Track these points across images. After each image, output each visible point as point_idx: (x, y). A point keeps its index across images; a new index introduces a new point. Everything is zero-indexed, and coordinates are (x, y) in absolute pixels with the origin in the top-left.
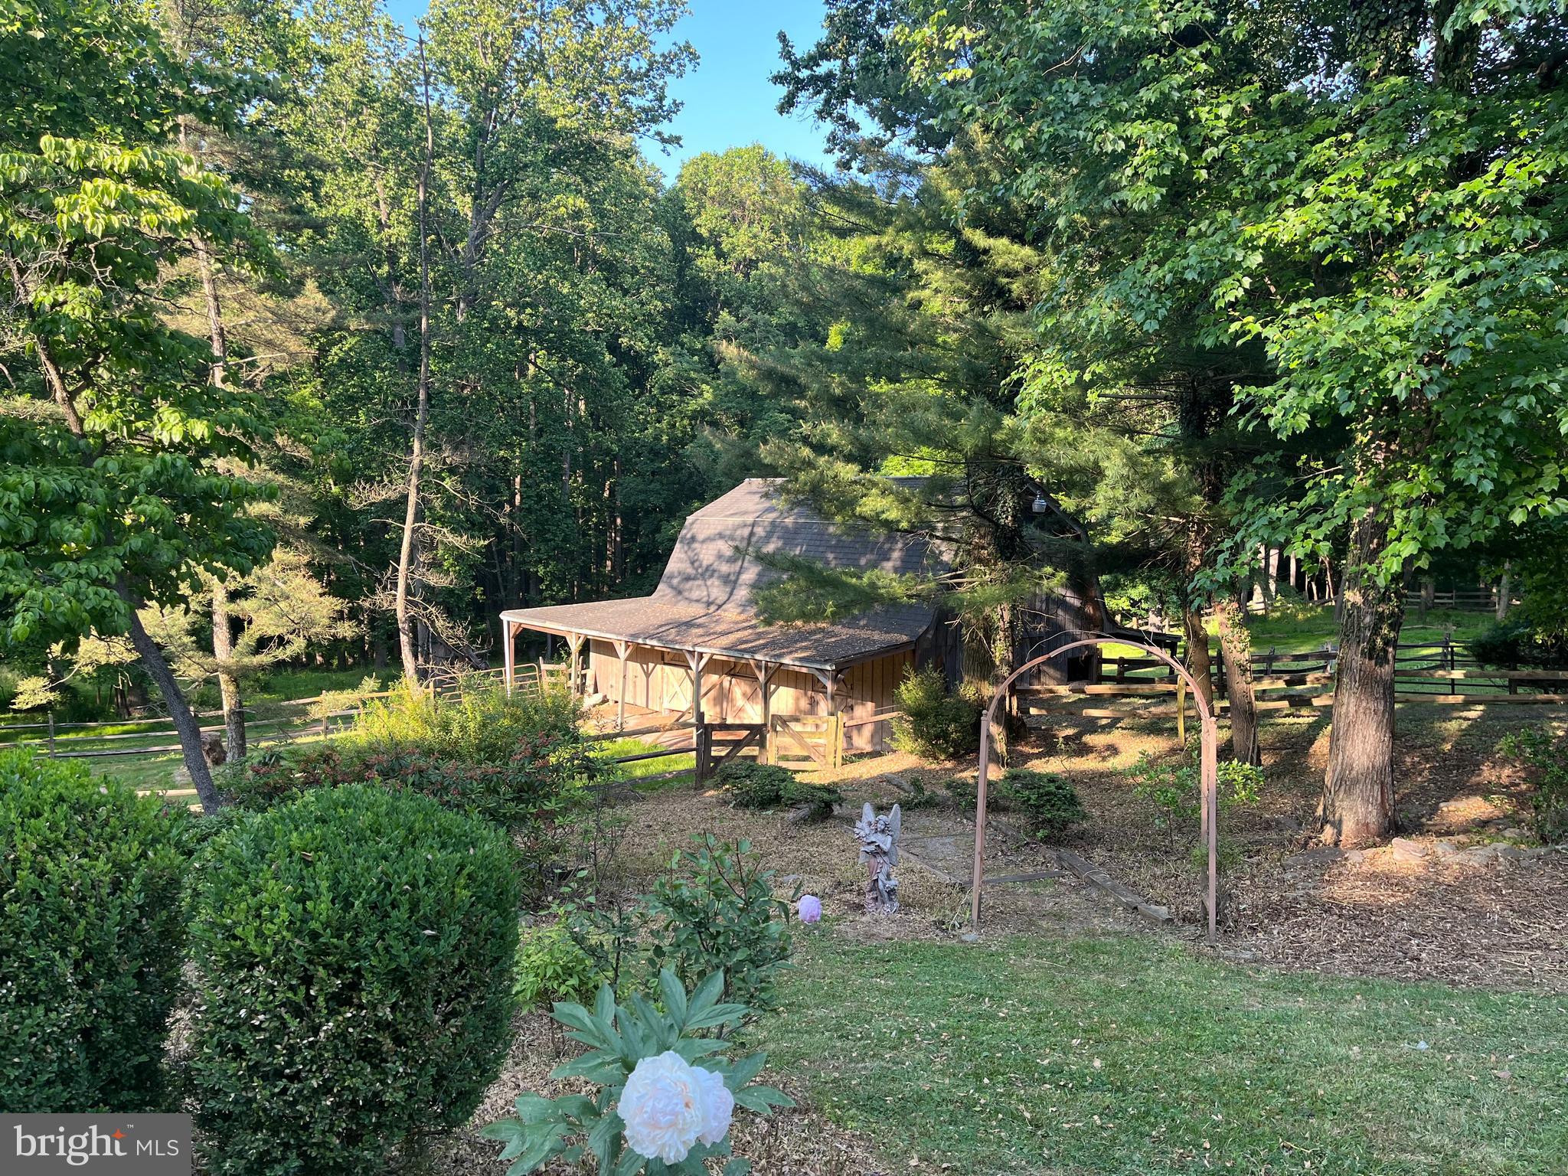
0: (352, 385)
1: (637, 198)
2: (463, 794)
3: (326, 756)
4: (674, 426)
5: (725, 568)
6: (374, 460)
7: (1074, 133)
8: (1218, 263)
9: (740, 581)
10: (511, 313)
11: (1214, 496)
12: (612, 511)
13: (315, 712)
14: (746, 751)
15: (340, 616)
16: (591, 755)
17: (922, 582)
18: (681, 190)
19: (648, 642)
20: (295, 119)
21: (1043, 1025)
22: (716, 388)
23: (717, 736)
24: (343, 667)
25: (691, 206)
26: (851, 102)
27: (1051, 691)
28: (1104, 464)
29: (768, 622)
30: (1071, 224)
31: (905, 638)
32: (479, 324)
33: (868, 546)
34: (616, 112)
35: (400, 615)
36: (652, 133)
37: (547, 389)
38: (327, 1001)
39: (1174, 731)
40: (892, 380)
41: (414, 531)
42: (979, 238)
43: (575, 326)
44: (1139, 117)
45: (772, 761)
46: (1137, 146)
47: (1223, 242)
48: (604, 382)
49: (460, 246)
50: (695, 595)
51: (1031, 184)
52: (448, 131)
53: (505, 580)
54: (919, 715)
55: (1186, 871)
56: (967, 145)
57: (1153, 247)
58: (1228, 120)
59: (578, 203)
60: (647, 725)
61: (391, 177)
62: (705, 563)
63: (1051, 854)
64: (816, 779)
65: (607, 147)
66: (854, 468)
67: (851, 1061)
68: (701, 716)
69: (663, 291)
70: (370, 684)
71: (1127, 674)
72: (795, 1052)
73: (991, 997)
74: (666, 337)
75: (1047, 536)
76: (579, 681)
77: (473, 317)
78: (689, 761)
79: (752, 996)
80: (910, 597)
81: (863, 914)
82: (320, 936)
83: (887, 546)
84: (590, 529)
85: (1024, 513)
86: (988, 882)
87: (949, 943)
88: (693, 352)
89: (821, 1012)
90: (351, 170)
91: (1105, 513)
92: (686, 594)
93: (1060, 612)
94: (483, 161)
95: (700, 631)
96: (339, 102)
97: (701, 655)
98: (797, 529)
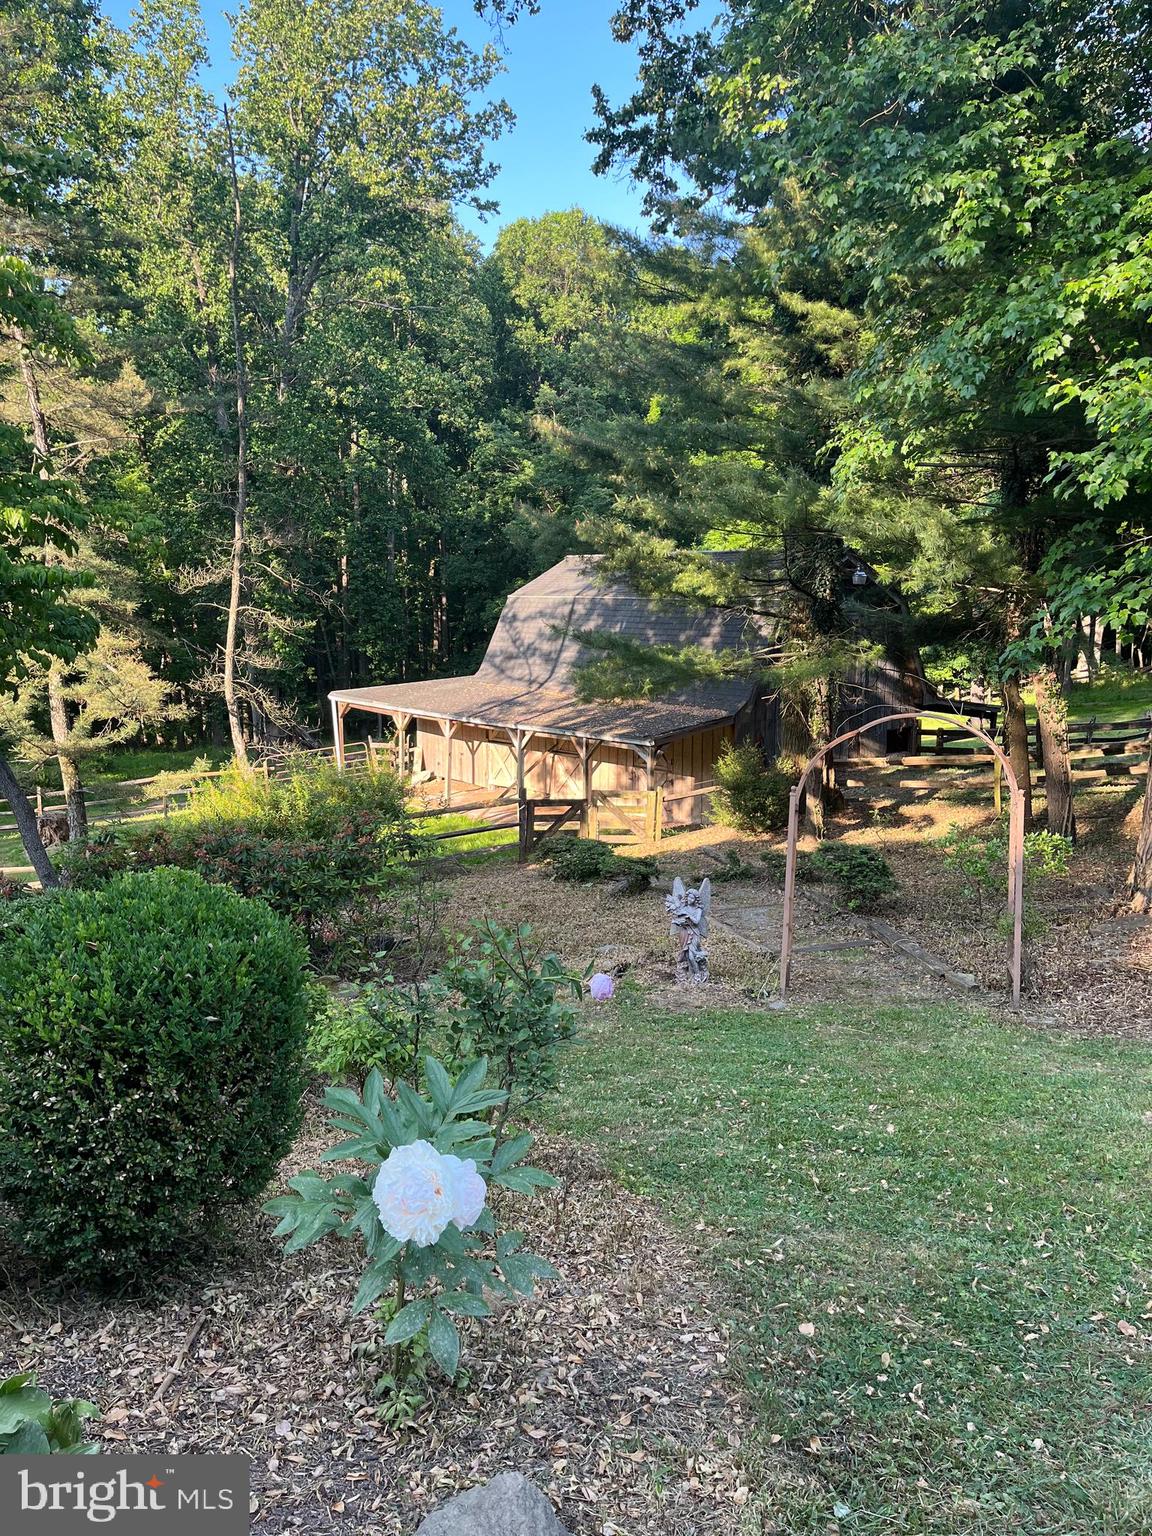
0: (176, 468)
1: (454, 269)
2: (289, 872)
3: (158, 835)
4: (496, 503)
5: (546, 646)
6: (203, 543)
7: (889, 186)
8: (1037, 321)
9: (561, 659)
10: (330, 392)
11: (1033, 566)
12: (438, 589)
13: (151, 792)
14: (568, 826)
15: (171, 699)
16: (413, 832)
17: (739, 658)
18: (500, 258)
19: (472, 720)
20: (109, 197)
21: (841, 1092)
22: (537, 464)
23: (539, 811)
24: (182, 746)
25: (509, 276)
26: (668, 159)
27: (868, 763)
28: (920, 535)
29: (587, 700)
30: (888, 285)
31: (724, 713)
32: (299, 404)
33: (685, 624)
34: (430, 177)
35: (229, 697)
36: (468, 199)
37: (371, 467)
38: (115, 1084)
39: (990, 801)
40: (711, 453)
41: (239, 614)
42: (796, 302)
43: (394, 403)
44: (958, 166)
45: (593, 836)
46: (956, 199)
47: (1044, 298)
48: (426, 460)
49: (278, 324)
50: (517, 673)
51: (845, 243)
52: (261, 204)
53: (335, 660)
54: (737, 789)
55: (994, 940)
56: (784, 203)
57: (972, 305)
58: (1052, 170)
59: (394, 275)
60: (473, 799)
61: (207, 254)
62: (526, 642)
63: (862, 923)
64: (636, 853)
65: (421, 215)
66: (670, 543)
67: (651, 1127)
68: (523, 792)
69: (483, 366)
70: (201, 765)
71: (946, 745)
72: (597, 1119)
73: (794, 1064)
74: (487, 412)
75: (866, 609)
76: (407, 759)
77: (294, 396)
78: (512, 836)
79: (533, 1075)
80: (727, 673)
81: (674, 983)
82: (104, 1023)
83: (706, 622)
84: (416, 608)
85: (844, 586)
86: (797, 952)
87: (757, 1010)
88: (514, 427)
89: (625, 1080)
90: (168, 247)
91: (922, 585)
92: (508, 673)
93: (880, 685)
94: (297, 233)
95: (522, 709)
96: (154, 177)
97: (523, 733)
98: (617, 607)
